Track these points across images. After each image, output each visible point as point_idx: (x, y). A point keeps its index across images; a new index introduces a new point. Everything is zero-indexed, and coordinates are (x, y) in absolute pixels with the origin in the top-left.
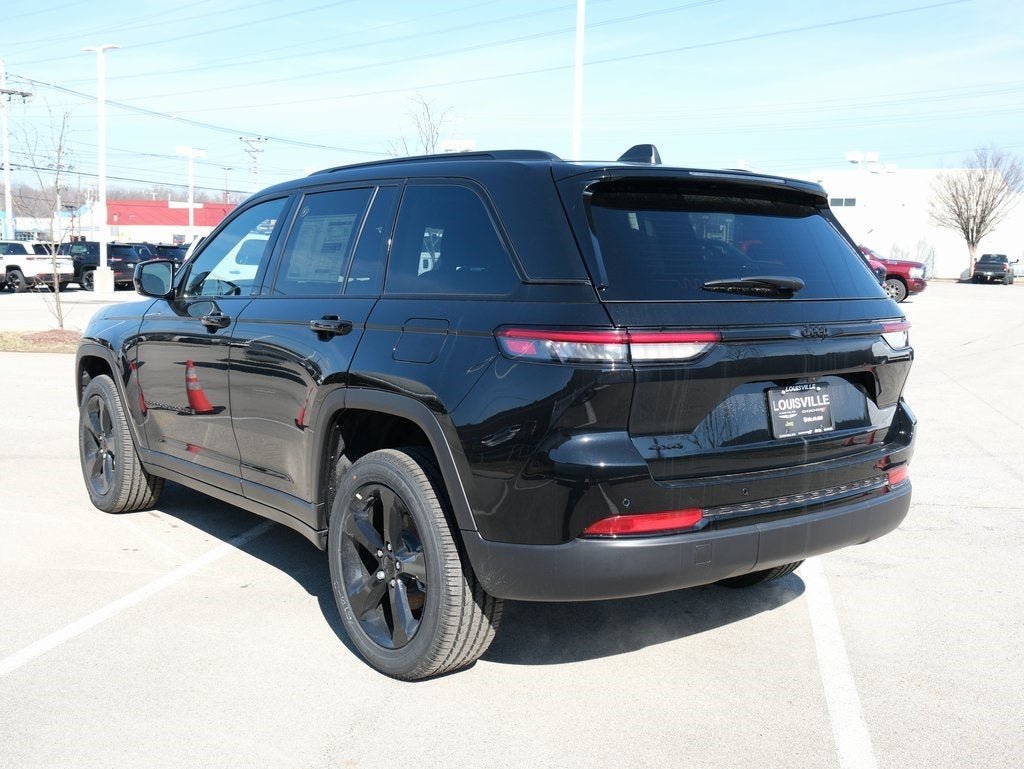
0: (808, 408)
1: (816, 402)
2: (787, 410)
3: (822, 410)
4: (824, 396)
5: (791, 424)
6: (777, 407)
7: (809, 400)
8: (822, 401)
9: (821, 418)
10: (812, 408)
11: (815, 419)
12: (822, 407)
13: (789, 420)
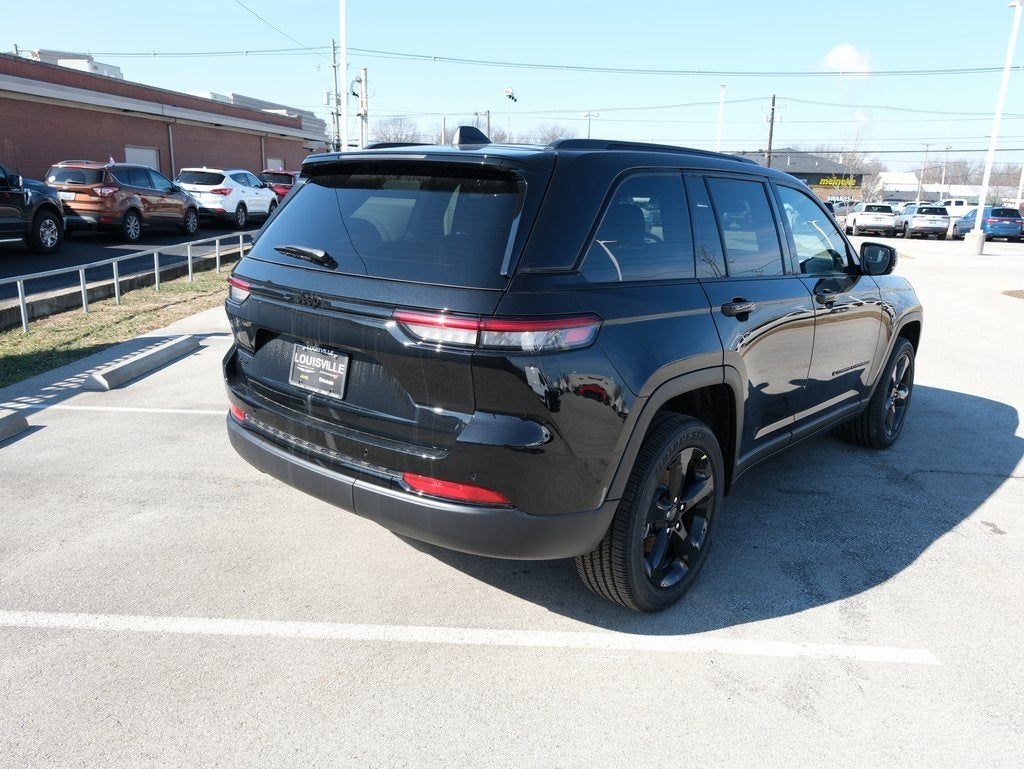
0: (325, 370)
1: (331, 368)
2: (304, 364)
3: (335, 377)
4: (340, 365)
5: (306, 378)
6: (298, 359)
7: (326, 364)
8: (337, 369)
9: (332, 383)
10: (328, 371)
11: (327, 382)
12: (334, 373)
13: (305, 374)
